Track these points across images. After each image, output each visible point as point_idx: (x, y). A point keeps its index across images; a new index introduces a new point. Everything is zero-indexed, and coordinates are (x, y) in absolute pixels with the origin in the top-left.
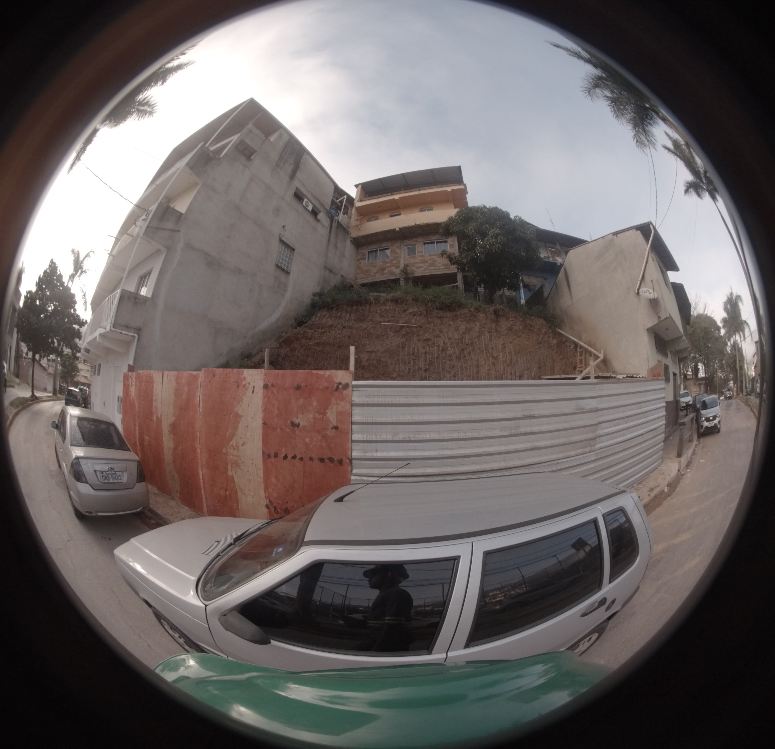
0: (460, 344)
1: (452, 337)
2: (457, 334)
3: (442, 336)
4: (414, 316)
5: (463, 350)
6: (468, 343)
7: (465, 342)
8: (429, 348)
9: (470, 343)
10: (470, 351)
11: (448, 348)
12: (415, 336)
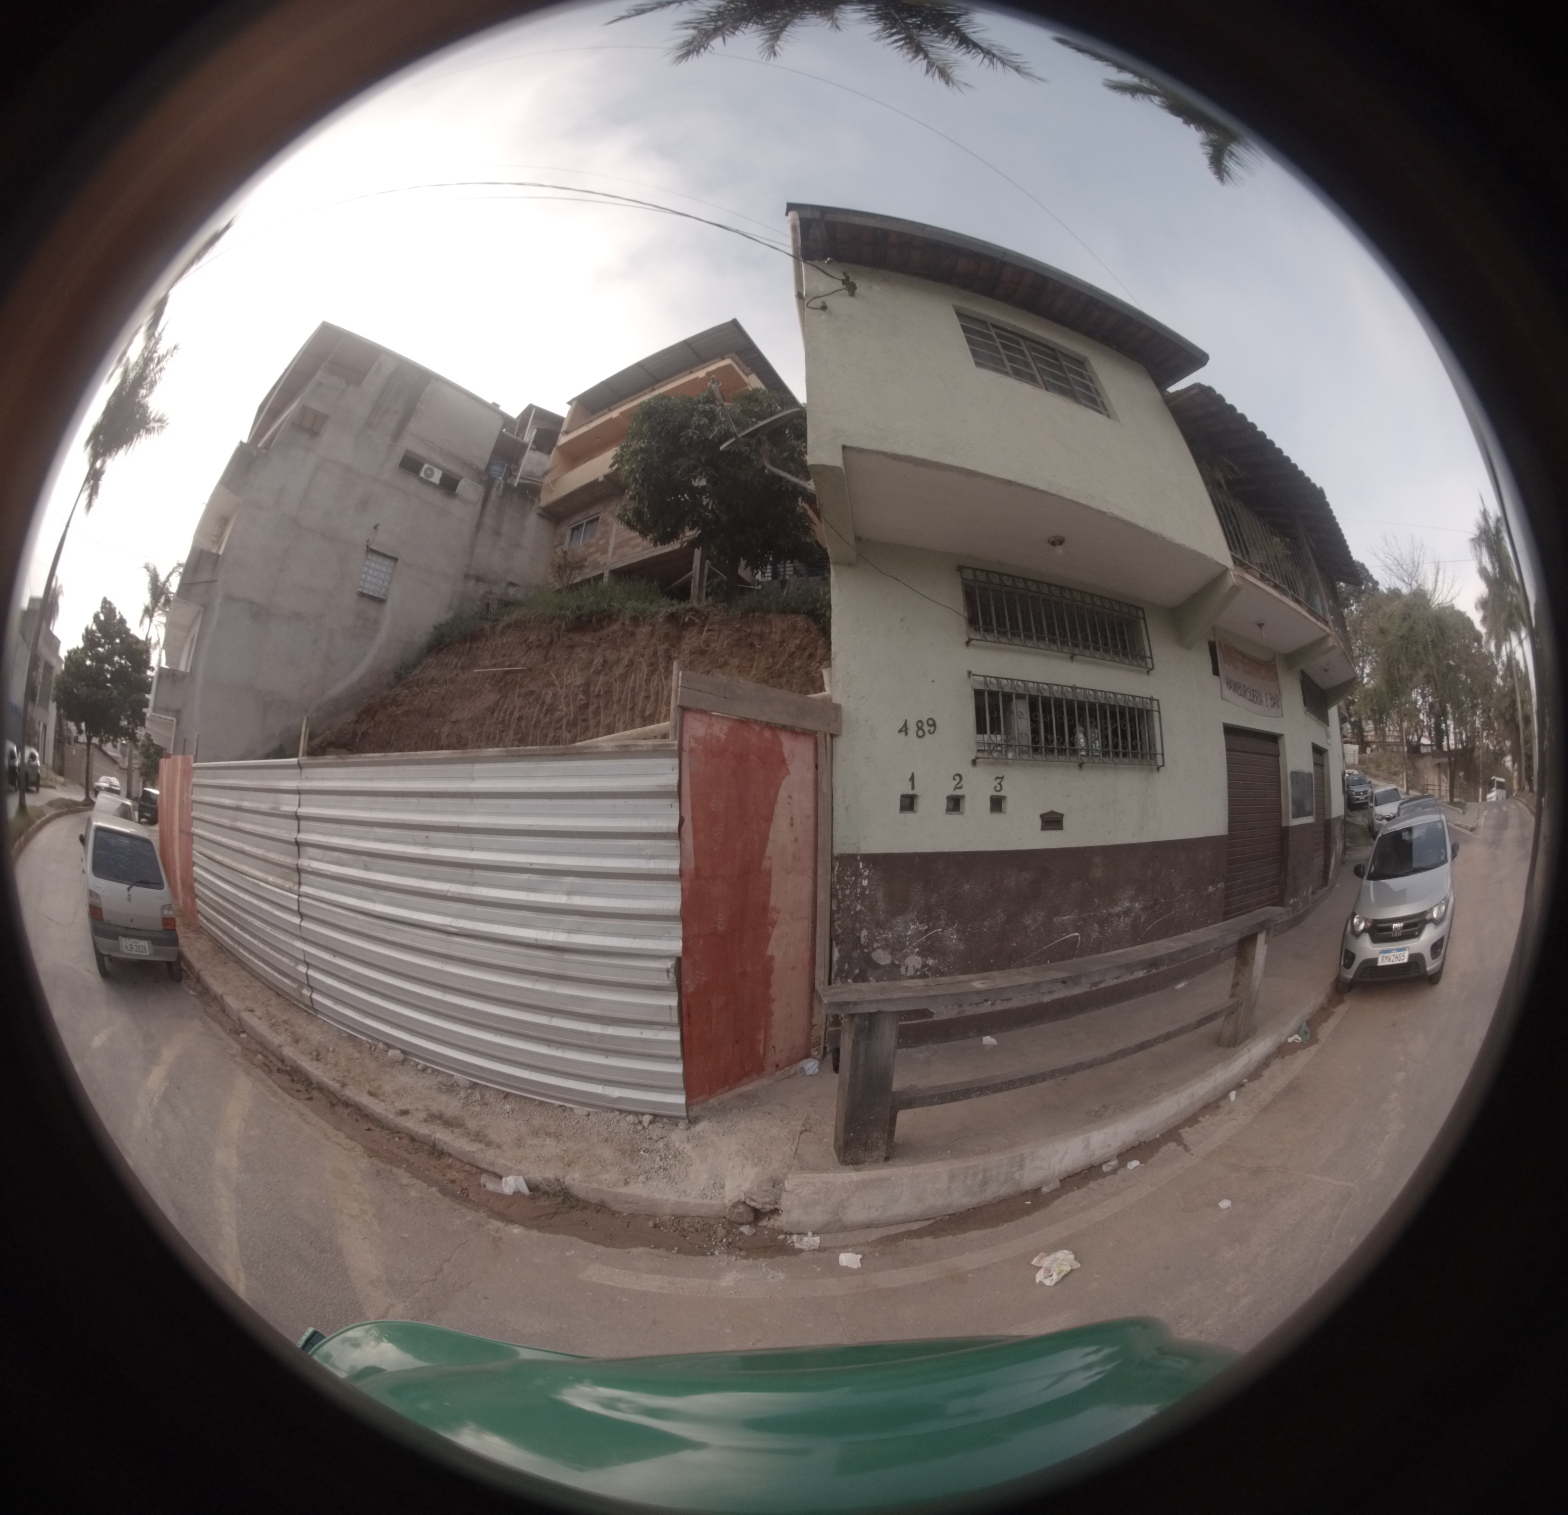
0: (581, 696)
1: (571, 684)
2: (581, 676)
3: (557, 683)
4: (530, 649)
5: (586, 706)
6: (599, 691)
7: (594, 691)
8: (530, 708)
9: (602, 693)
10: (598, 707)
11: (558, 706)
12: (517, 687)
